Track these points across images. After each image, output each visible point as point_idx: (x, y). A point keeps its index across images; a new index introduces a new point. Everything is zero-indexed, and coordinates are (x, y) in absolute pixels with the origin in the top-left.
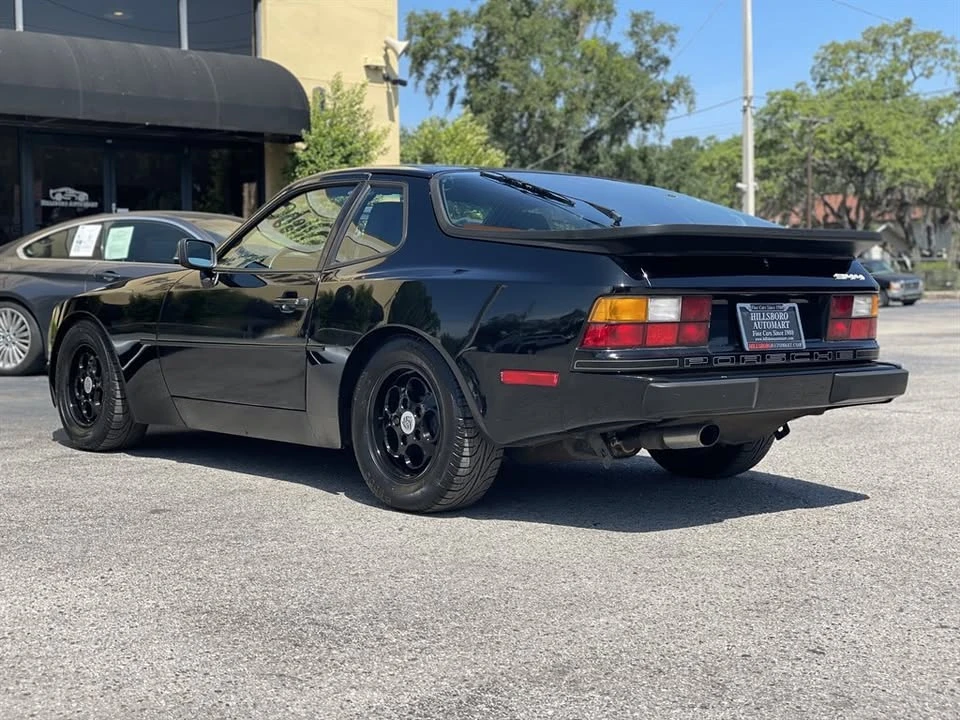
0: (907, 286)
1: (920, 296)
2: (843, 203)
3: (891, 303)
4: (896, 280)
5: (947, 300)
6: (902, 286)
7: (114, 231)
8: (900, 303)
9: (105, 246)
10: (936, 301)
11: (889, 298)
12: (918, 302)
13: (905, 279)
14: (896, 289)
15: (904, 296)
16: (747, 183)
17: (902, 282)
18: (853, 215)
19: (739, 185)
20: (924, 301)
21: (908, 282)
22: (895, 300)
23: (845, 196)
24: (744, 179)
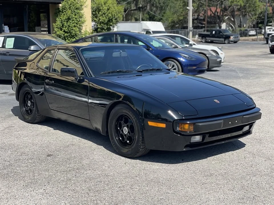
0: (235, 37)
1: (239, 40)
2: (216, 10)
3: (230, 42)
4: (232, 35)
5: (246, 41)
6: (234, 37)
7: (8, 39)
8: (233, 42)
9: (5, 44)
10: (243, 42)
11: (230, 41)
12: (238, 42)
13: (235, 35)
14: (232, 38)
15: (234, 40)
16: (190, 7)
17: (234, 36)
18: (219, 14)
19: (188, 8)
20: (240, 41)
21: (235, 36)
22: (231, 41)
23: (217, 8)
24: (189, 6)
